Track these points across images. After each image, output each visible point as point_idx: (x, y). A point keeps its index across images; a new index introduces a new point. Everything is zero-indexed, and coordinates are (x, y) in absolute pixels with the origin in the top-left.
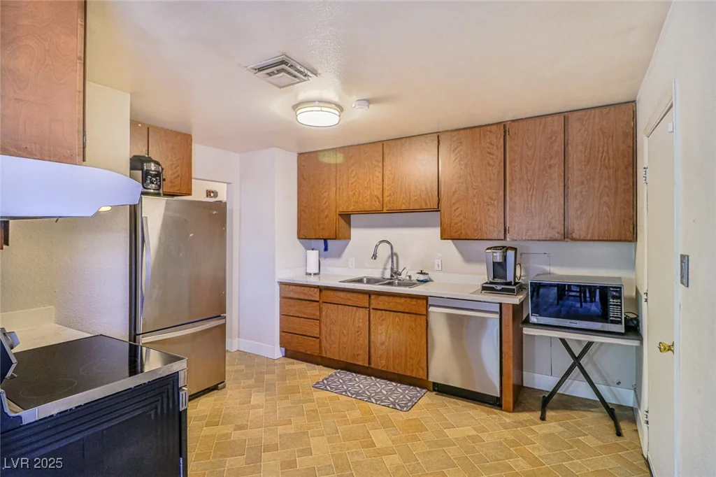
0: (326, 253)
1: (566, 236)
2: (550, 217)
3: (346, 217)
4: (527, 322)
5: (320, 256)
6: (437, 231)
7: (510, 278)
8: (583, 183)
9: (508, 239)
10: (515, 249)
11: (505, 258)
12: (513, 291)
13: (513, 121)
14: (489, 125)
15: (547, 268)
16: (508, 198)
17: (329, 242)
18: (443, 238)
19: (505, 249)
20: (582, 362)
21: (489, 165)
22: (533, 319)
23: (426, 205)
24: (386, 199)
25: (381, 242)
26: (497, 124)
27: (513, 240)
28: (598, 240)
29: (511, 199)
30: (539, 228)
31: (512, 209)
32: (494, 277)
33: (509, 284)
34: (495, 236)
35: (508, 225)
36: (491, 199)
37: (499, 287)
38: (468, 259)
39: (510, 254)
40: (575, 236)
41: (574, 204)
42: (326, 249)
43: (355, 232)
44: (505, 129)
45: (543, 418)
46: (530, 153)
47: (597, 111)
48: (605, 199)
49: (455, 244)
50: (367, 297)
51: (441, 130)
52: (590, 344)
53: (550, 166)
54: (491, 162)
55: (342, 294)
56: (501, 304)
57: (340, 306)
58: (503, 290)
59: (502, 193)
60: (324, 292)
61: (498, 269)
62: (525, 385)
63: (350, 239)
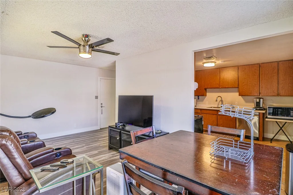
0: (199, 100)
1: (278, 95)
2: (273, 90)
3: (206, 89)
4: (267, 117)
5: (196, 101)
6: (238, 94)
7: (261, 106)
8: (283, 81)
9: (260, 96)
10: (263, 98)
11: (260, 101)
12: (262, 109)
13: (262, 63)
14: (254, 64)
15: (272, 104)
16: (260, 85)
17: (199, 97)
18: (239, 95)
19: (260, 98)
20: (283, 128)
21: (254, 75)
22: (269, 116)
23: (234, 86)
24: (221, 84)
25: (218, 97)
26: (257, 64)
27: (262, 96)
28: (288, 96)
29: (261, 85)
30: (270, 93)
31: (262, 87)
32: (256, 106)
33: (261, 108)
34: (256, 95)
35: (260, 92)
36: (255, 84)
37: (258, 109)
38: (246, 101)
39: (261, 100)
40: (281, 95)
41: (280, 86)
42: (199, 99)
43: (207, 94)
44: (260, 66)
45: (271, 142)
46: (268, 72)
47: (287, 61)
48: (290, 85)
49: (242, 97)
50: (216, 111)
51: (239, 65)
52: (286, 122)
53: (274, 76)
54: (255, 74)
55: (208, 111)
56: (259, 113)
57: (207, 114)
58: (259, 109)
59: (259, 83)
60: (202, 110)
61: (258, 104)
62: (265, 137)
63: (206, 96)
